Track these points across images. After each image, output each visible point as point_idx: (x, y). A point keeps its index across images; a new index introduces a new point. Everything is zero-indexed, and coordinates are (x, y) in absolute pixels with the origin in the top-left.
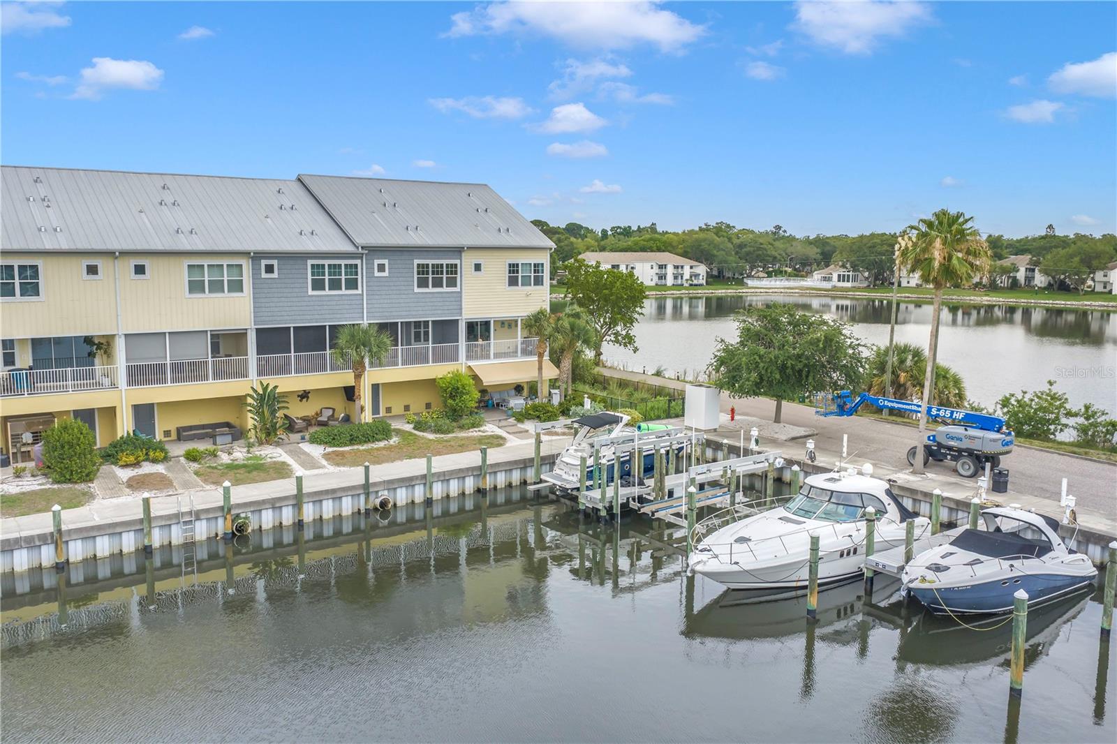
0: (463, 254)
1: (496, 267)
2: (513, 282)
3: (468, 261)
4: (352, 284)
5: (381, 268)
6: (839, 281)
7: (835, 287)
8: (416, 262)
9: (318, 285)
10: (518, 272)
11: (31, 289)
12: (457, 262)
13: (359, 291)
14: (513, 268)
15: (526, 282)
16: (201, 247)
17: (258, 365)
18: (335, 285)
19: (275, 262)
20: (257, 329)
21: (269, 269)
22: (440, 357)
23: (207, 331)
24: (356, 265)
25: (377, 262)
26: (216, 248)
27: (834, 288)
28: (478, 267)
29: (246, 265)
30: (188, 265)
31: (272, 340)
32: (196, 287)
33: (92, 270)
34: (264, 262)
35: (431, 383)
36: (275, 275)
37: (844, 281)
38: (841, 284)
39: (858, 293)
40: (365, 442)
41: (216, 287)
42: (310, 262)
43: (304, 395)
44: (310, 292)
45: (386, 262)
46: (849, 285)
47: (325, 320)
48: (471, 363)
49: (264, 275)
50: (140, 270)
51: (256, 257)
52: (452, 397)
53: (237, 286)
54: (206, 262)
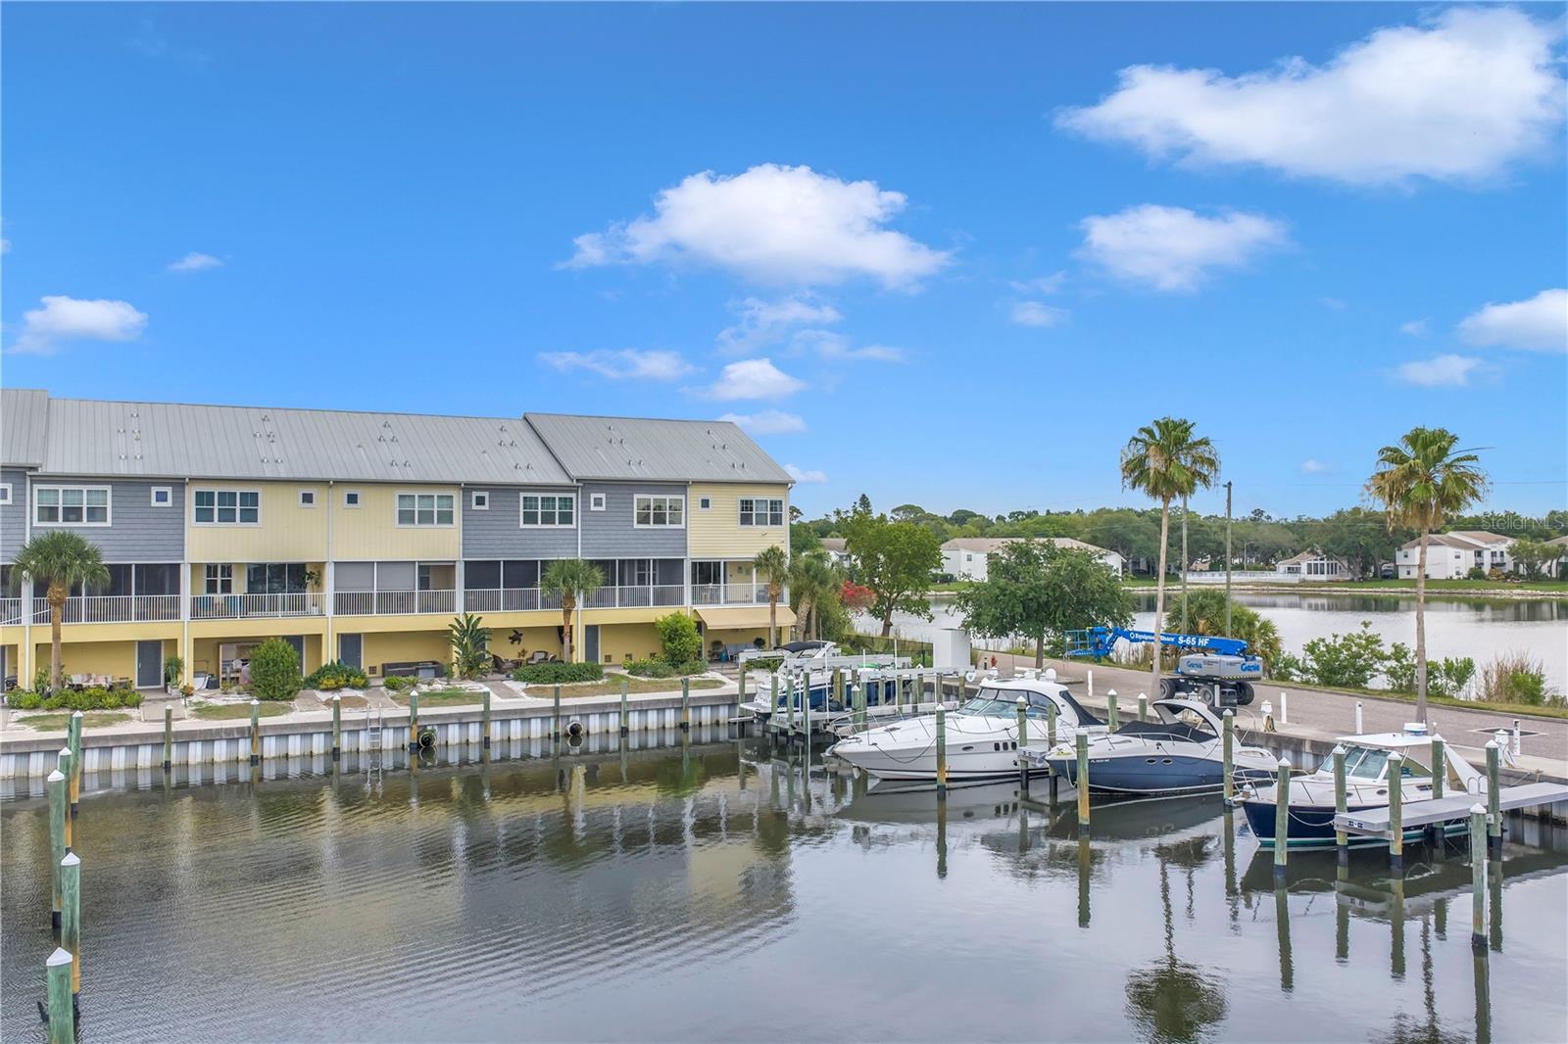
0: (687, 489)
1: (728, 505)
2: (747, 520)
3: (693, 497)
4: (566, 519)
5: (597, 502)
6: (1310, 572)
7: (1305, 580)
8: (637, 496)
9: (530, 518)
10: (752, 510)
11: (250, 516)
12: (682, 497)
13: (574, 526)
14: (746, 506)
16: (413, 478)
17: (466, 600)
18: (548, 519)
19: (486, 494)
20: (465, 562)
21: (480, 501)
22: (661, 600)
23: (415, 562)
24: (571, 500)
25: (592, 496)
26: (427, 479)
29: (457, 497)
30: (400, 496)
31: (481, 574)
32: (405, 517)
33: (308, 498)
34: (475, 494)
35: (649, 628)
36: (486, 507)
38: (1313, 577)
39: (1335, 589)
40: (571, 680)
41: (426, 517)
42: (523, 495)
43: (516, 636)
44: (522, 526)
45: (602, 496)
46: (1324, 577)
47: (536, 555)
48: (696, 607)
49: (475, 507)
50: (352, 499)
51: (468, 488)
52: (671, 640)
53: (446, 517)
54: (417, 492)
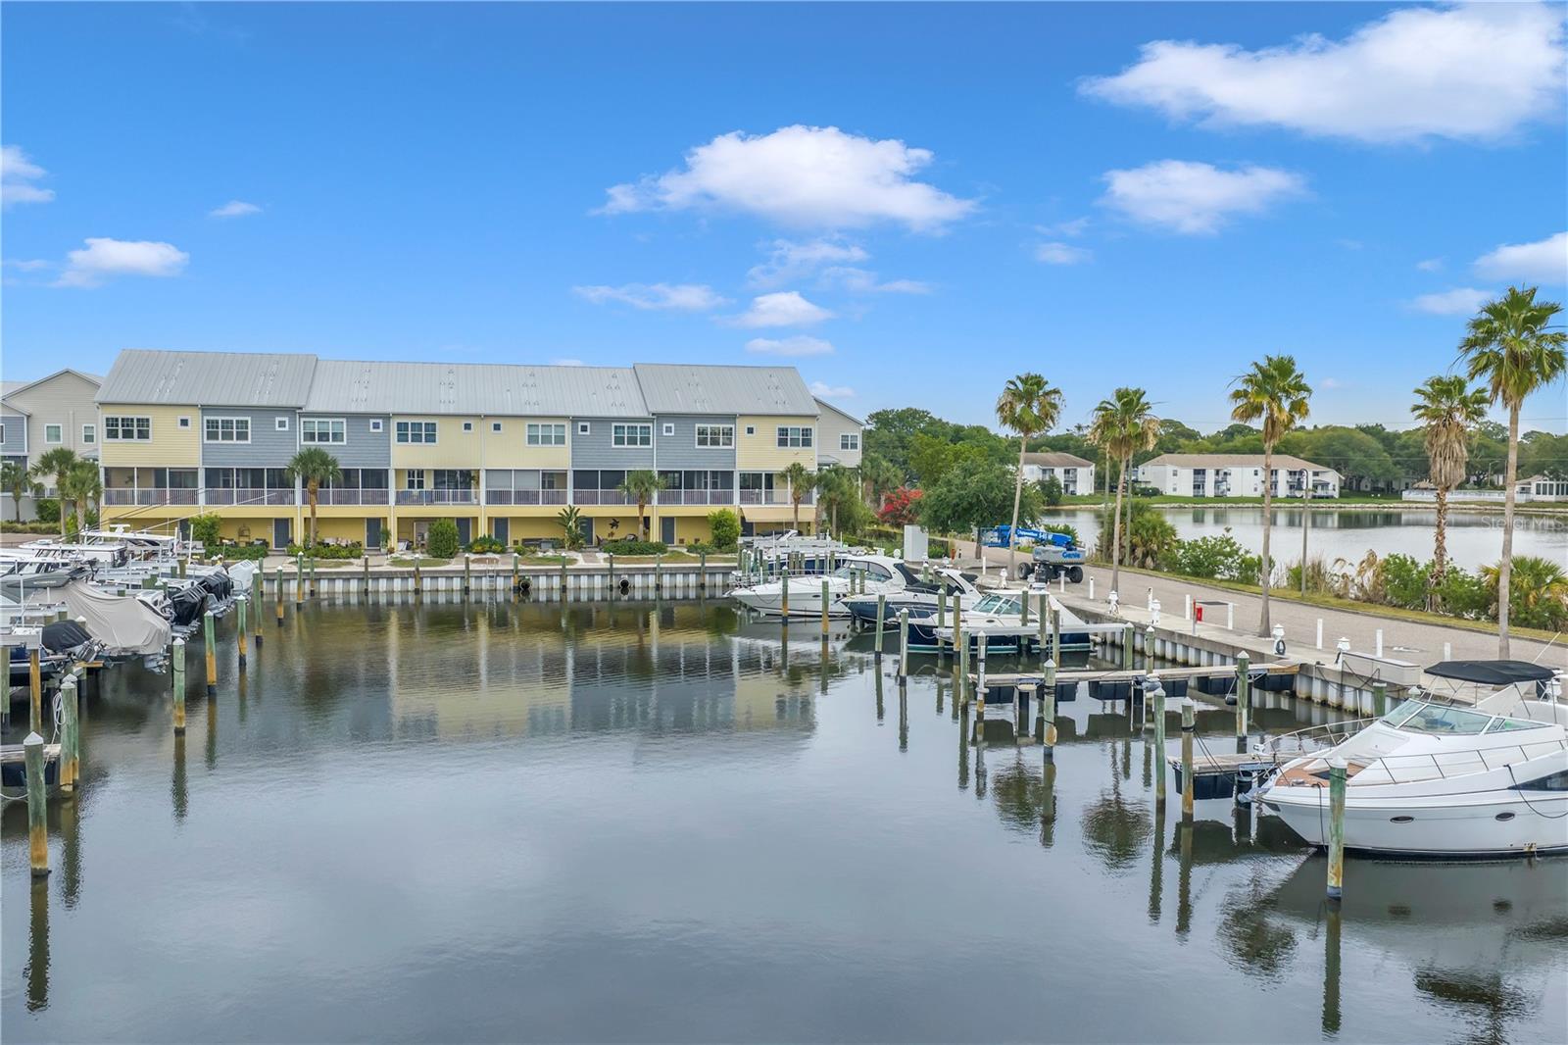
0: (737, 420)
1: (768, 431)
2: (782, 442)
3: (741, 427)
4: (645, 441)
5: (669, 429)
6: (1538, 493)
7: (1533, 501)
8: (697, 426)
9: (619, 441)
10: (787, 435)
12: (733, 426)
13: (651, 446)
14: (783, 432)
15: (795, 443)
16: (537, 413)
18: (632, 441)
19: (588, 424)
20: (574, 471)
21: (584, 429)
22: (716, 500)
23: (539, 470)
24: (649, 427)
25: (665, 425)
26: (547, 413)
27: (1531, 503)
28: (750, 431)
29: (568, 425)
30: (530, 426)
32: (533, 439)
33: (468, 427)
34: (580, 424)
36: (588, 433)
37: (1544, 493)
38: (1541, 498)
39: (1559, 510)
41: (546, 440)
42: (614, 424)
44: (614, 446)
45: (672, 425)
46: (1552, 498)
47: (623, 466)
48: (742, 506)
49: (580, 433)
50: (497, 427)
51: (575, 420)
53: (560, 440)
54: (540, 423)
